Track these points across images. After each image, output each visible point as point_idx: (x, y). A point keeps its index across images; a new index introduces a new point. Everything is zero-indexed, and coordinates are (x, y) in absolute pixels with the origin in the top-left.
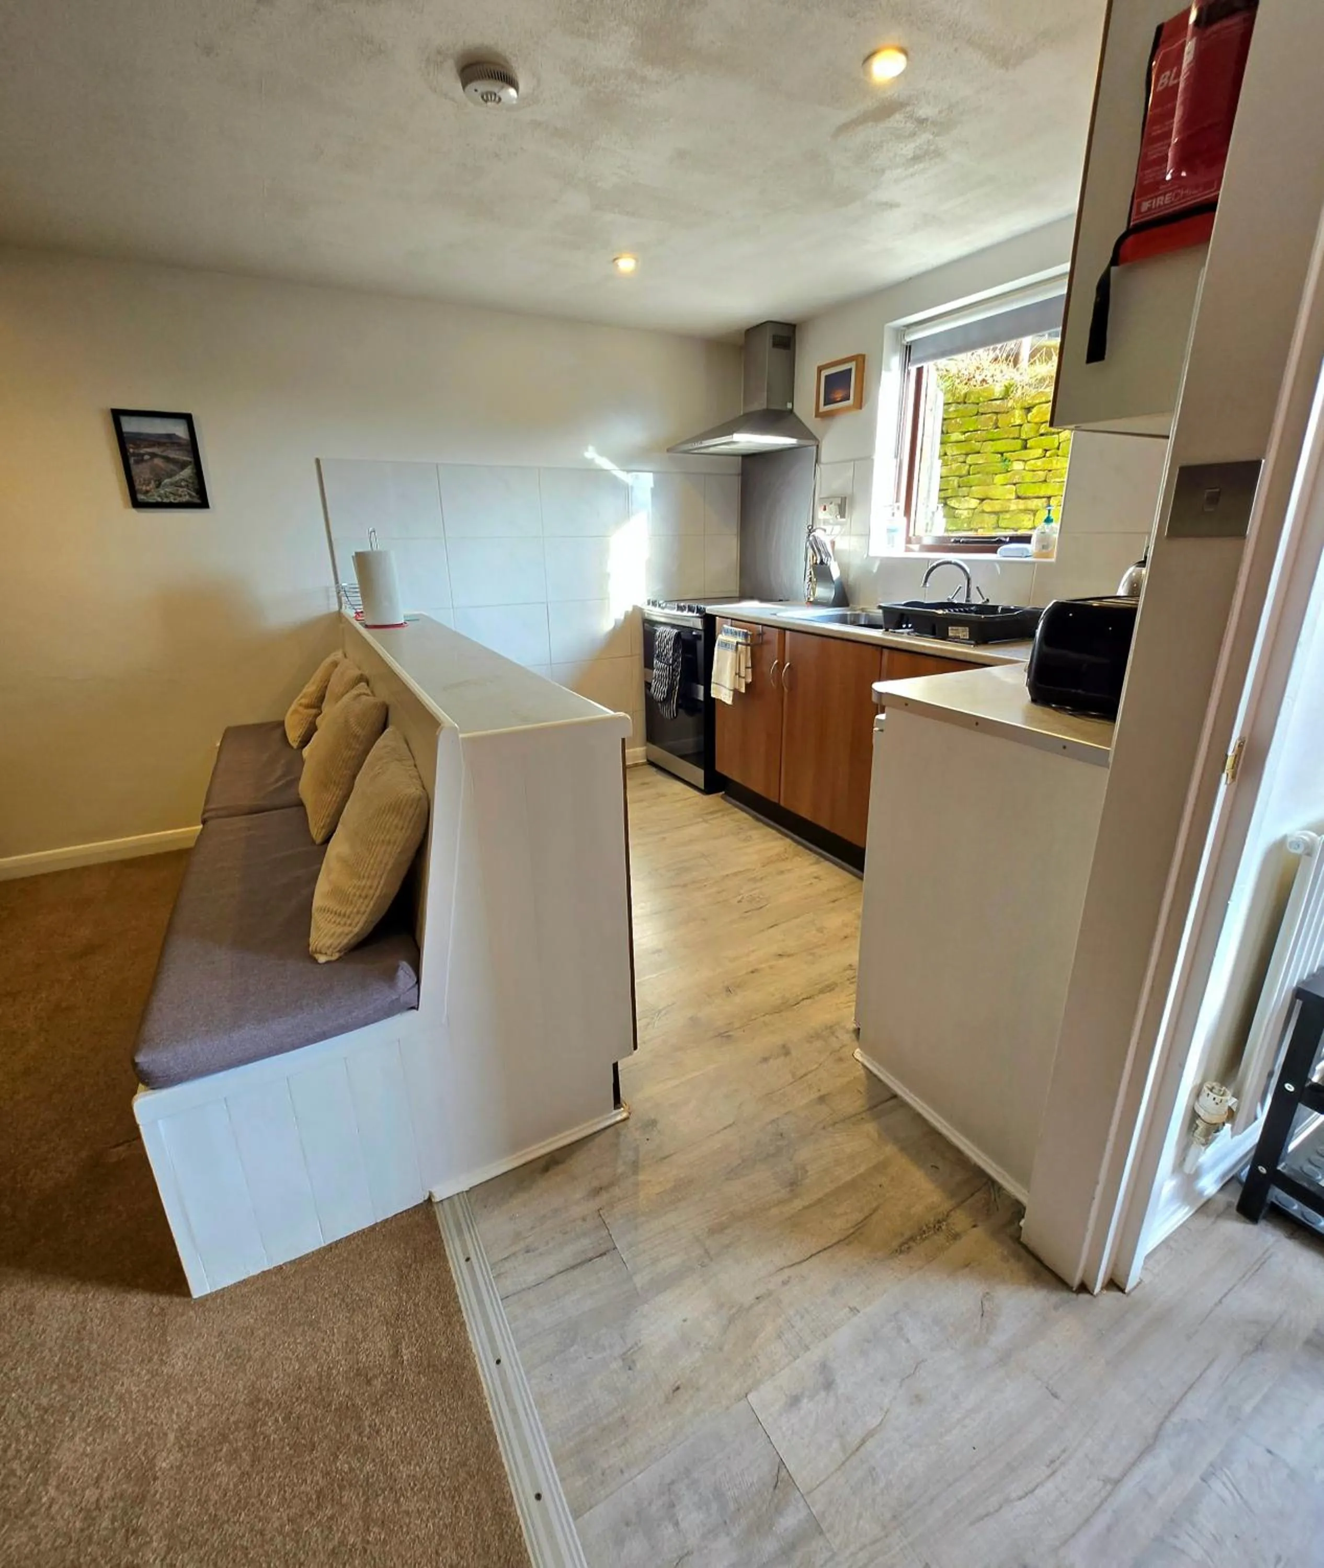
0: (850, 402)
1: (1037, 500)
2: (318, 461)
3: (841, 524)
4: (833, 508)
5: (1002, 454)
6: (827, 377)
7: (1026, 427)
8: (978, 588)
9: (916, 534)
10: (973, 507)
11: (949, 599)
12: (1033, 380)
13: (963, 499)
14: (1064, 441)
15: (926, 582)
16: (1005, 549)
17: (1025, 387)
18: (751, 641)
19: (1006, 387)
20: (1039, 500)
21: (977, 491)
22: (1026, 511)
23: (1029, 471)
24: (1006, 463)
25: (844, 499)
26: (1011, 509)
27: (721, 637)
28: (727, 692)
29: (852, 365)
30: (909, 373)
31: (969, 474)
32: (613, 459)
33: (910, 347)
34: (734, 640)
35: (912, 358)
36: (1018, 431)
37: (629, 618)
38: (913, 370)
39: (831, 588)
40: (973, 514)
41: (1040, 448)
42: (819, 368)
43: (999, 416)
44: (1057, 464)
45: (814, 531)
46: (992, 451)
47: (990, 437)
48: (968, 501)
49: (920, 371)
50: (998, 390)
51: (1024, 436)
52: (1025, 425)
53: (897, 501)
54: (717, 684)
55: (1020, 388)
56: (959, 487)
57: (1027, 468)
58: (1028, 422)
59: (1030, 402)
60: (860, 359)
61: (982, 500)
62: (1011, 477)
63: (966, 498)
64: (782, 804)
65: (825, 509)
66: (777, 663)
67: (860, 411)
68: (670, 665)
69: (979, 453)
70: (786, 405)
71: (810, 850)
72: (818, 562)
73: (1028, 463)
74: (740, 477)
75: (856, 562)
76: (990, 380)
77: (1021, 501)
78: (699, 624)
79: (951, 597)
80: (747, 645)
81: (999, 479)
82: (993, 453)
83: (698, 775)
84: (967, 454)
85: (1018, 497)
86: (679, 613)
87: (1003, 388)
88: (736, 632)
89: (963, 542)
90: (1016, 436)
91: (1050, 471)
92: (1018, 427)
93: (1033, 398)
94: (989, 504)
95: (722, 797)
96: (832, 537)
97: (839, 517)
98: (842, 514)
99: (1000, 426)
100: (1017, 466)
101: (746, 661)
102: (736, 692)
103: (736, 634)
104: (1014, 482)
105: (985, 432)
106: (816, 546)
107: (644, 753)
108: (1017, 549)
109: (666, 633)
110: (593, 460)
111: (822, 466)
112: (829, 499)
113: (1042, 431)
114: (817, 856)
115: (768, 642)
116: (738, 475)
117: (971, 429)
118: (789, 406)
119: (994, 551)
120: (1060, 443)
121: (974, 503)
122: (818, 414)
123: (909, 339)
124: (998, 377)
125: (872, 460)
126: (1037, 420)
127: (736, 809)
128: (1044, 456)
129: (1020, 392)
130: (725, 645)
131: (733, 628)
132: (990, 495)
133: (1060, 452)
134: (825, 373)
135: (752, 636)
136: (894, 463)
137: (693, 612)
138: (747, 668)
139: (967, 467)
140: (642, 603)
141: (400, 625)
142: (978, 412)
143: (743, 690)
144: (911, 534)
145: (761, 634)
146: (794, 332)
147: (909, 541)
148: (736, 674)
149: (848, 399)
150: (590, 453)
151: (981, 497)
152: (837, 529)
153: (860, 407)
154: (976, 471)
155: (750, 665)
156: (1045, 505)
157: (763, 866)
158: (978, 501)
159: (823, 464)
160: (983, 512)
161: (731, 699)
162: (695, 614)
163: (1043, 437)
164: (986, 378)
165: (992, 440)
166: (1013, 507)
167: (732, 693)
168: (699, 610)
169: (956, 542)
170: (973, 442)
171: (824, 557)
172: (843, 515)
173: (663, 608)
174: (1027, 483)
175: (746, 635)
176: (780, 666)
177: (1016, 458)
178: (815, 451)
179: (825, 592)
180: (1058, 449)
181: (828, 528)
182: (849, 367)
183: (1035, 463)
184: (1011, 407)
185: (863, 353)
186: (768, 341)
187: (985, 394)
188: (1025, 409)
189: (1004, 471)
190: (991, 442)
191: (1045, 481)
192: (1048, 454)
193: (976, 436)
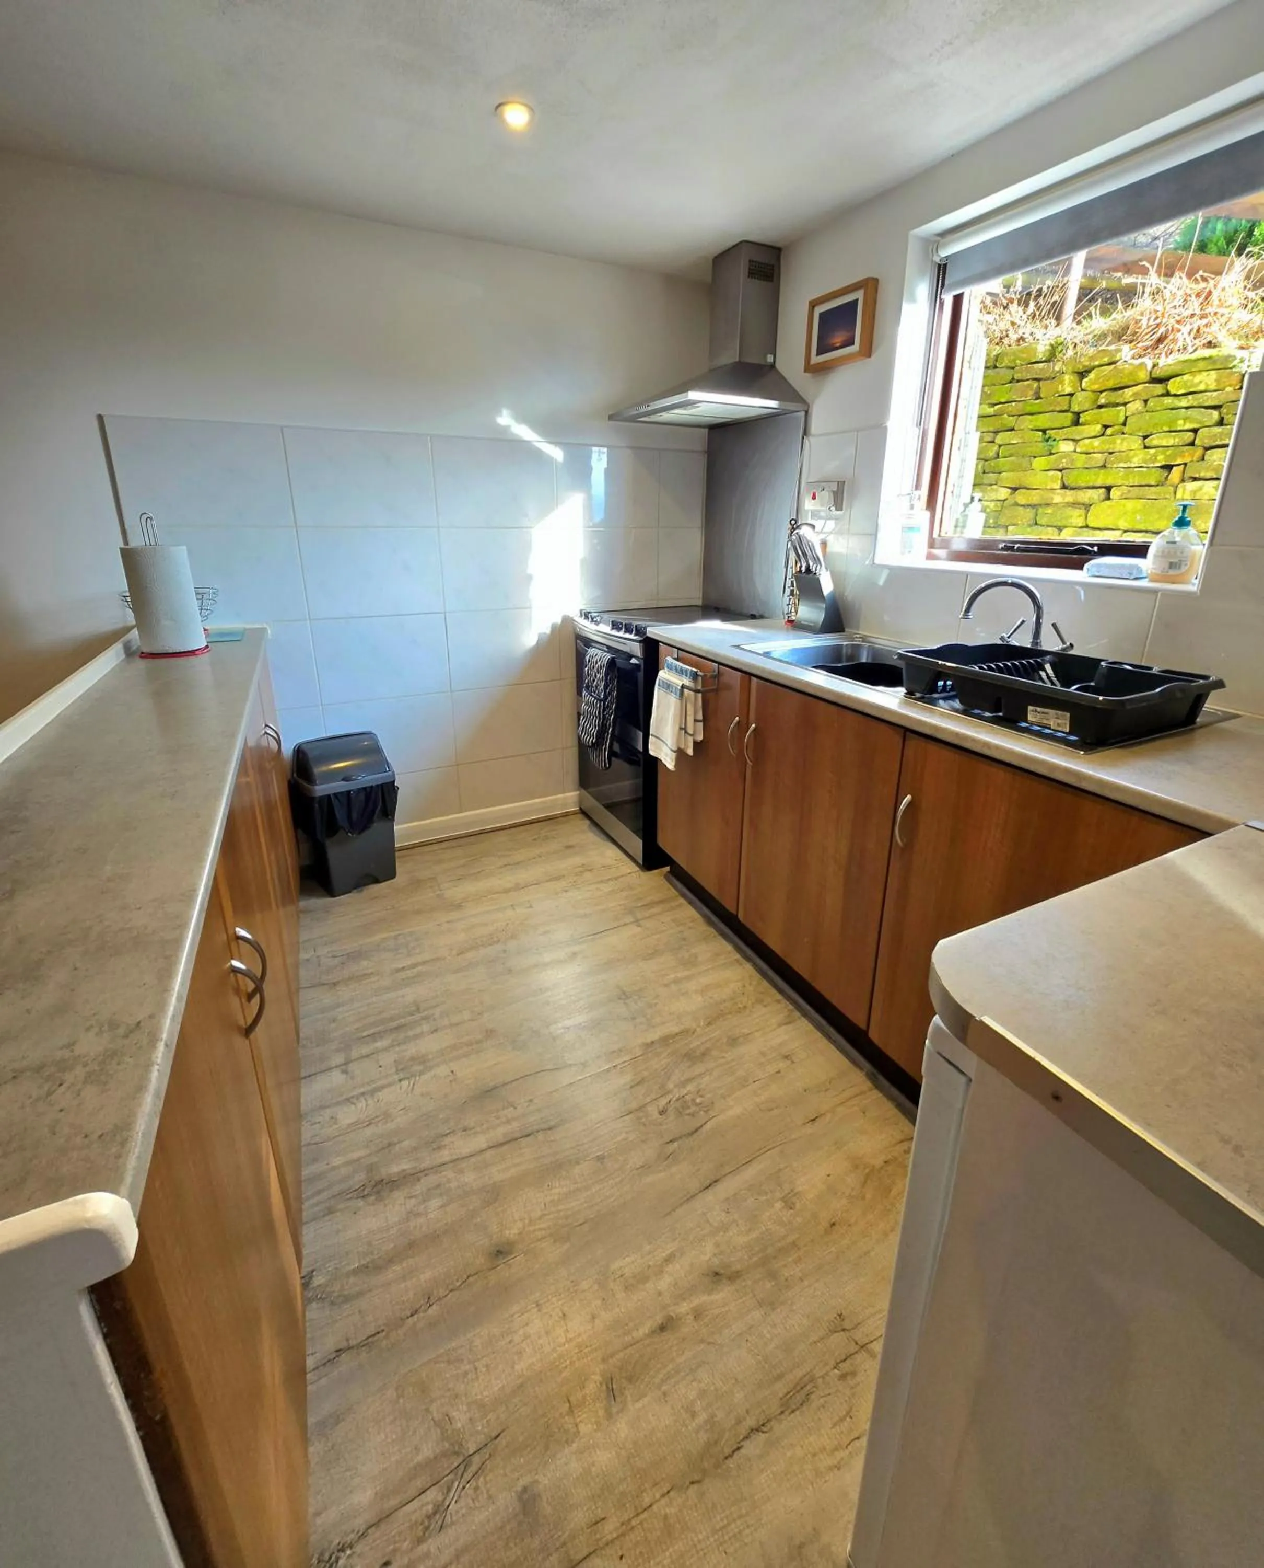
0: (855, 348)
1: (1090, 491)
2: (100, 418)
3: (836, 519)
4: (826, 496)
5: (1044, 431)
6: (821, 315)
7: (1080, 396)
8: (1054, 625)
9: (943, 534)
10: (1003, 498)
11: (1002, 638)
12: (1090, 336)
13: (989, 488)
14: (1133, 415)
15: (968, 610)
16: (1099, 565)
17: (1080, 346)
18: (703, 687)
19: (1052, 345)
20: (1094, 490)
21: (1008, 477)
22: (1075, 505)
23: (1081, 453)
24: (1050, 442)
25: (841, 484)
26: (1054, 501)
27: (663, 674)
28: (669, 752)
29: (859, 295)
30: (942, 304)
31: (998, 457)
32: (536, 425)
33: (945, 265)
34: (679, 681)
35: (946, 283)
36: (1067, 402)
37: (556, 630)
38: (948, 299)
39: (820, 608)
40: (1002, 507)
41: (1098, 423)
42: (810, 302)
43: (1041, 383)
44: (1122, 443)
45: (798, 527)
46: (1031, 427)
47: (1029, 409)
48: (996, 491)
49: (958, 300)
50: (1042, 350)
51: (1076, 408)
52: (1078, 394)
53: (918, 486)
54: (656, 737)
55: (1071, 347)
56: (984, 472)
57: (1078, 450)
58: (1082, 390)
59: (1087, 363)
60: (871, 286)
61: (1015, 489)
62: (1056, 460)
63: (994, 487)
64: (741, 917)
65: (814, 498)
66: (738, 722)
67: (868, 359)
68: (601, 701)
69: (1012, 430)
70: (765, 357)
71: (781, 991)
72: (803, 569)
73: (1081, 443)
74: (706, 456)
75: (855, 570)
76: (1029, 339)
77: (1068, 492)
78: (636, 649)
79: (1006, 636)
80: (697, 691)
81: (1040, 463)
82: (1032, 430)
83: (636, 845)
84: (996, 432)
85: (1064, 487)
86: (614, 632)
87: (1048, 347)
88: (681, 670)
89: (1019, 549)
90: (1065, 408)
91: (1111, 453)
92: (1068, 397)
93: (1092, 358)
94: (1024, 494)
95: (666, 877)
96: (822, 536)
97: (833, 508)
98: (838, 504)
99: (1042, 395)
100: (1066, 447)
101: (695, 710)
102: (680, 753)
103: (681, 672)
104: (1061, 466)
105: (1020, 404)
106: (801, 549)
107: (576, 799)
108: (1122, 566)
109: (598, 657)
110: (509, 427)
111: (811, 438)
112: (821, 483)
113: (1102, 401)
114: (791, 1007)
115: (728, 687)
116: (705, 452)
117: (1003, 400)
118: (770, 358)
119: (1079, 566)
120: (1126, 417)
121: (1004, 493)
122: (809, 368)
123: (944, 253)
124: (1039, 334)
125: (886, 428)
126: (1096, 387)
127: (682, 901)
128: (1103, 435)
129: (1070, 353)
130: (668, 686)
131: (678, 663)
132: (1027, 484)
133: (1126, 429)
134: (819, 310)
135: (704, 677)
136: (916, 432)
137: (631, 632)
138: (696, 721)
139: (996, 448)
140: (575, 614)
141: (192, 653)
142: (1013, 379)
143: (690, 752)
144: (935, 535)
145: (719, 675)
146: (778, 259)
147: (932, 544)
148: (681, 729)
149: (853, 343)
150: (505, 419)
151: (1014, 486)
152: (831, 524)
153: (870, 356)
154: (1007, 454)
155: (700, 717)
156: (1103, 497)
157: (709, 1024)
158: (1009, 491)
159: (814, 436)
160: (1016, 504)
161: (673, 764)
162: (632, 636)
163: (1102, 410)
164: (1025, 336)
165: (1032, 414)
166: (1057, 499)
167: (674, 755)
168: (640, 631)
169: (1006, 548)
170: (1005, 416)
171: (811, 564)
172: (839, 507)
173: (597, 623)
174: (1079, 468)
175: (695, 676)
176: (742, 727)
177: (1064, 437)
178: (803, 419)
179: (809, 612)
180: (1124, 424)
181: (819, 524)
182: (854, 298)
183: (1091, 443)
184: (1058, 372)
185: (875, 276)
186: (742, 269)
187: (1024, 356)
188: (1078, 373)
189: (1048, 453)
190: (1030, 417)
191: (1104, 466)
192: (1109, 431)
193: (1010, 409)
